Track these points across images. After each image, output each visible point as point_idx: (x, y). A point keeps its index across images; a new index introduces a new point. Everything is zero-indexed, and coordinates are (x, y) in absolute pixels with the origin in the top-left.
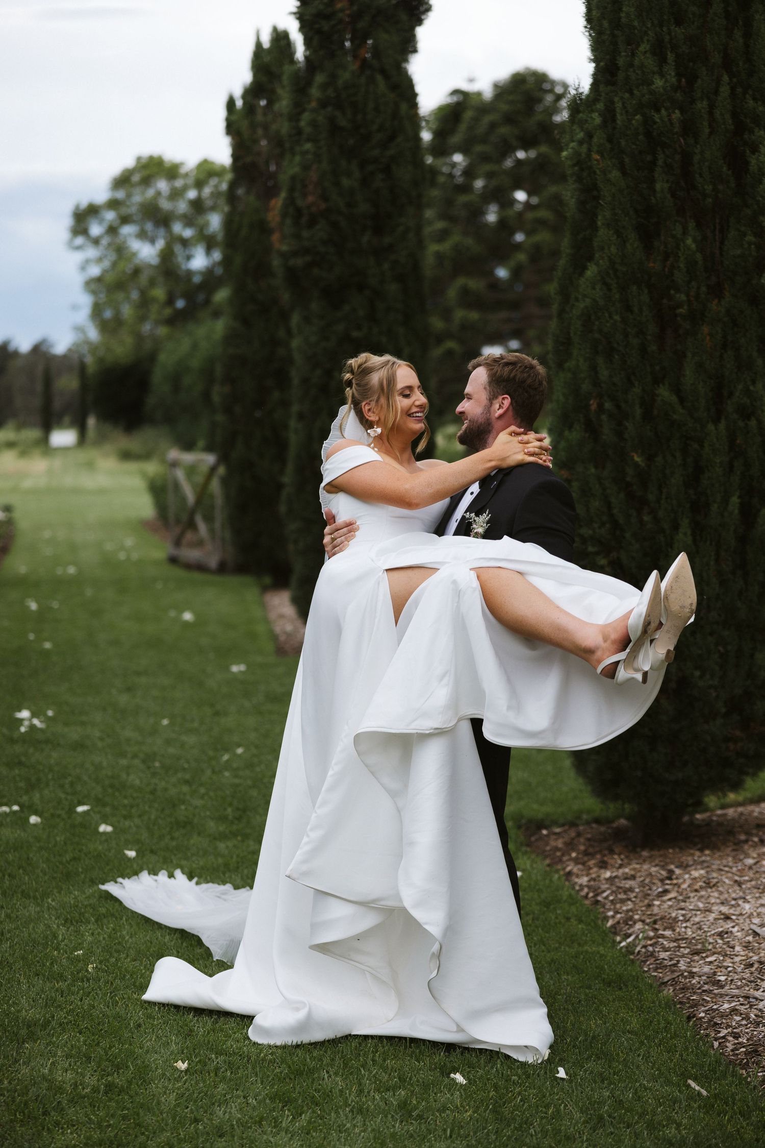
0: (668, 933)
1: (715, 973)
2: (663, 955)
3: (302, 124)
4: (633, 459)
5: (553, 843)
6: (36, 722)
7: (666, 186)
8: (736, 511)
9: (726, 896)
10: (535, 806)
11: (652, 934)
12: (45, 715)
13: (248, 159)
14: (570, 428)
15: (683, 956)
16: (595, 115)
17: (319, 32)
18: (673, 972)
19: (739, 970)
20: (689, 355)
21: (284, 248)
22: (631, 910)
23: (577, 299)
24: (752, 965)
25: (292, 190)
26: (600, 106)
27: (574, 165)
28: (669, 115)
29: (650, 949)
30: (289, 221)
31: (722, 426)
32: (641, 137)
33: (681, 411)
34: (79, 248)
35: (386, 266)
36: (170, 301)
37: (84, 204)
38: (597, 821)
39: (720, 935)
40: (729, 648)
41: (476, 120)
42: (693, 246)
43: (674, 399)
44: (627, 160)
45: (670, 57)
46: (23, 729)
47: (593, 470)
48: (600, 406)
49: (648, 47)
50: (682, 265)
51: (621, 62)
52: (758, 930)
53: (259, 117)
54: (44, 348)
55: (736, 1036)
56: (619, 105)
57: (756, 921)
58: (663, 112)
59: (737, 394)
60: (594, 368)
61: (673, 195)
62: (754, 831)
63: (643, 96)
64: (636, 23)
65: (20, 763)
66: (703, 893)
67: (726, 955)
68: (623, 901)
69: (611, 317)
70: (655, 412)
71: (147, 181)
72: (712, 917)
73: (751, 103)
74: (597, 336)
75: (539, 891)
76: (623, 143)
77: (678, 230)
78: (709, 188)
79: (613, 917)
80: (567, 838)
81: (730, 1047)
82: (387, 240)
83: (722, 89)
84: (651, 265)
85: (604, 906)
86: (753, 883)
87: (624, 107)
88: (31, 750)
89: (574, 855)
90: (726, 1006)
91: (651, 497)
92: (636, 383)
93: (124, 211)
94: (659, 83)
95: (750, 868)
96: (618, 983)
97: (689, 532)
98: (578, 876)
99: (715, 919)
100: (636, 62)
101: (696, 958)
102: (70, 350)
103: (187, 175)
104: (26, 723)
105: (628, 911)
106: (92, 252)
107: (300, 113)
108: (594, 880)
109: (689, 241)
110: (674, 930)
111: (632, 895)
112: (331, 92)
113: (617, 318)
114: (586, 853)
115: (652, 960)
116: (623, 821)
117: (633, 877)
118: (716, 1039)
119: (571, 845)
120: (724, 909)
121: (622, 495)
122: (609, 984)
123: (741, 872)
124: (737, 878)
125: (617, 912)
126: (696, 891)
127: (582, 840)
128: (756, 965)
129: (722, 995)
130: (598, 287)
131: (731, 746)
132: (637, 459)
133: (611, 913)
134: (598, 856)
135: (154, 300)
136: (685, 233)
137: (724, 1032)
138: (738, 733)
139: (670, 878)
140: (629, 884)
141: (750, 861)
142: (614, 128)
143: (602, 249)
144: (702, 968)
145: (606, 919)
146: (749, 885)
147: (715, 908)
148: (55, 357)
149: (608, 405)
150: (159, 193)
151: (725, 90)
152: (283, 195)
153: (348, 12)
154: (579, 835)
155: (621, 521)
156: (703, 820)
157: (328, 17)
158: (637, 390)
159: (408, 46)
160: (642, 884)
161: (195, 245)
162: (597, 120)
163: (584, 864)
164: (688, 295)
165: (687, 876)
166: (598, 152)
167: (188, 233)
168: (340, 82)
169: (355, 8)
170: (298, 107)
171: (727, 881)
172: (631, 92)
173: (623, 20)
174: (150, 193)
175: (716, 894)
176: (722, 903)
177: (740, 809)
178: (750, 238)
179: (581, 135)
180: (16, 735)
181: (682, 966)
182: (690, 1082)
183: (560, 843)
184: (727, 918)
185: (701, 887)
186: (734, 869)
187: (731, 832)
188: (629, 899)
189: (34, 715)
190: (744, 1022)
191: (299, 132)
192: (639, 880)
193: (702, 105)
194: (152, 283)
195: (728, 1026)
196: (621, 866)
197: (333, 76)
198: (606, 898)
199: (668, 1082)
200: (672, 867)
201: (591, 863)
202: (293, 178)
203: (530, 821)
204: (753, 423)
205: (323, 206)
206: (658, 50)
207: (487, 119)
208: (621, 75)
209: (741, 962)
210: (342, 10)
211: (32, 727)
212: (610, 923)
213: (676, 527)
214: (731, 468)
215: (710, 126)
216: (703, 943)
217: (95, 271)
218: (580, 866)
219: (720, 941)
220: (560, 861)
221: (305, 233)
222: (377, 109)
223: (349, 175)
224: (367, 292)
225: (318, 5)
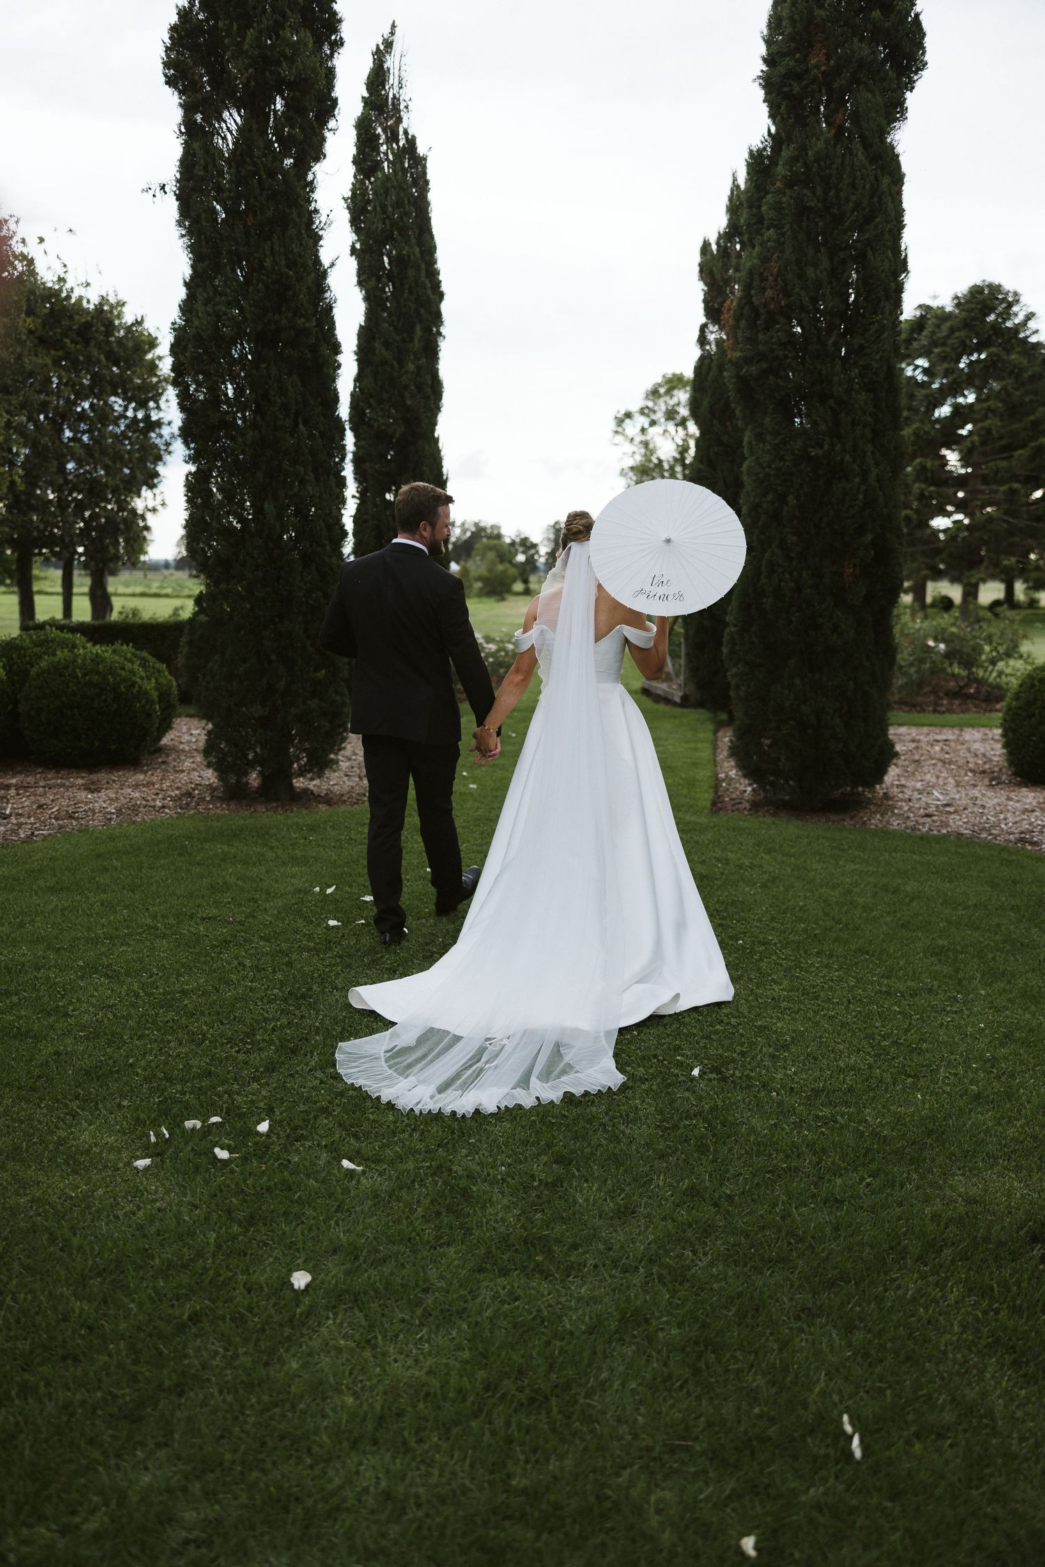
3: (765, 208)
17: (789, 96)
25: (749, 288)
30: (743, 323)
34: (617, 445)
37: (623, 411)
53: (733, 260)
71: (670, 392)
93: (652, 416)
107: (763, 198)
112: (799, 167)
153: (823, 69)
157: (799, 77)
168: (812, 154)
169: (832, 64)
170: (761, 190)
174: (673, 402)
191: (760, 220)
197: (803, 149)
202: (751, 272)
205: (783, 304)
210: (817, 67)
217: (631, 462)
221: (761, 337)
222: (853, 185)
223: (816, 266)
224: (831, 403)
225: (789, 62)
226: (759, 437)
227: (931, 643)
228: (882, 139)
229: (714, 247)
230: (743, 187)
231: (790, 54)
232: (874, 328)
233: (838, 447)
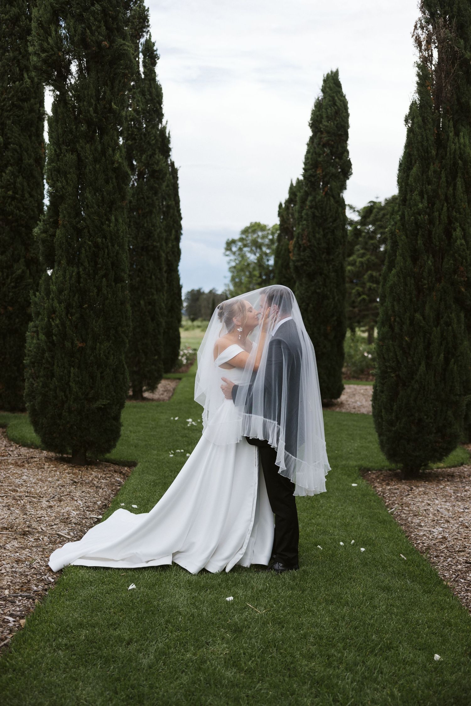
0: (407, 508)
1: (420, 523)
2: (403, 515)
3: (303, 214)
4: (405, 339)
5: (372, 476)
6: (193, 423)
7: (422, 242)
8: (442, 359)
9: (430, 497)
10: (367, 463)
11: (400, 508)
12: (197, 421)
13: (286, 226)
14: (384, 326)
15: (410, 516)
16: (398, 216)
17: (311, 181)
18: (405, 521)
19: (429, 522)
20: (428, 302)
21: (294, 259)
22: (395, 500)
23: (389, 281)
24: (434, 521)
25: (298, 238)
26: (400, 213)
27: (390, 233)
28: (424, 217)
29: (399, 513)
30: (296, 249)
31: (439, 328)
32: (413, 224)
33: (424, 322)
34: (227, 255)
35: (331, 266)
36: (260, 276)
37: (230, 239)
38: (390, 470)
39: (425, 510)
40: (438, 409)
41: (378, 212)
42: (431, 264)
43: (421, 318)
44: (408, 232)
45: (425, 196)
46: (189, 425)
47: (391, 342)
48: (395, 319)
49: (417, 193)
50: (426, 270)
51: (408, 197)
52: (439, 509)
53: (291, 211)
54: (213, 291)
55: (423, 543)
56: (406, 213)
57: (439, 506)
58: (422, 216)
59: (445, 317)
60: (393, 306)
61: (424, 245)
62: (446, 477)
63: (415, 210)
64: (414, 184)
65: (186, 436)
66: (422, 496)
67: (426, 517)
68: (393, 497)
69: (400, 288)
70: (414, 323)
71: (254, 231)
72: (423, 504)
73: (455, 213)
74: (394, 294)
75: (363, 491)
76: (407, 226)
77: (426, 258)
78: (438, 243)
79: (388, 502)
80: (377, 475)
81: (420, 546)
82: (332, 257)
83: (444, 208)
84: (415, 270)
85: (385, 498)
86: (441, 494)
87: (408, 214)
88: (190, 432)
89: (378, 480)
90: (422, 533)
91: (411, 353)
92: (408, 312)
93: (245, 242)
94: (420, 206)
95: (441, 489)
96: (384, 522)
97: (425, 366)
98: (378, 488)
99: (425, 505)
100: (413, 198)
101: (415, 517)
102: (223, 292)
103: (269, 229)
104: (190, 423)
105: (394, 500)
106: (232, 257)
107: (302, 210)
108: (384, 489)
109: (429, 262)
110: (409, 508)
111: (396, 495)
112: (314, 203)
113: (402, 288)
114: (383, 480)
115: (399, 517)
116: (399, 471)
117: (398, 489)
118: (416, 544)
119: (378, 477)
120: (429, 502)
121: (401, 352)
122: (380, 523)
123: (438, 490)
124: (436, 492)
125: (390, 500)
126: (420, 495)
127: (382, 475)
128: (436, 521)
129: (421, 530)
130: (396, 277)
131: (437, 445)
132: (407, 339)
133: (387, 501)
134: (387, 481)
135: (255, 276)
136: (428, 259)
137: (419, 542)
138: (440, 440)
139: (411, 490)
140: (395, 491)
141: (442, 487)
142: (405, 221)
143: (398, 263)
144: (416, 521)
145: (386, 502)
146: (439, 495)
147: (425, 501)
148: (218, 295)
149: (397, 319)
150: (259, 236)
151: (445, 209)
152: (295, 239)
153: (321, 175)
154: (381, 474)
155: (400, 361)
156: (429, 472)
157: (314, 176)
158: (408, 314)
159: (343, 187)
160: (401, 492)
161: (271, 256)
162: (398, 218)
163: (381, 484)
164: (428, 281)
165: (417, 490)
166: (398, 229)
167: (268, 251)
168: (317, 200)
169: (324, 173)
170: (302, 208)
171: (432, 493)
172: (411, 208)
173: (409, 183)
174: (255, 236)
175: (427, 497)
176: (428, 500)
177: (444, 469)
178: (452, 262)
179: (393, 223)
180: (186, 427)
181: (409, 519)
182: (401, 555)
183: (374, 477)
184: (429, 505)
185: (422, 494)
186: (435, 489)
187: (437, 477)
188: (395, 496)
189: (193, 421)
190: (427, 539)
191: (302, 217)
192: (400, 490)
193: (436, 214)
194: (254, 269)
195: (421, 540)
196: (394, 485)
197: (315, 197)
198: (387, 495)
199: (394, 555)
200: (413, 487)
201: (384, 483)
202: (299, 234)
203: (365, 468)
204: (450, 328)
205: (309, 244)
206: (421, 194)
207: (382, 212)
208: (407, 203)
209: (431, 520)
210: (319, 174)
211: (192, 425)
212: (387, 504)
213: (420, 364)
214: (441, 344)
215: (439, 221)
216: (418, 513)
217: (233, 264)
218: (380, 484)
219: (424, 512)
220: (373, 482)
221: (302, 254)
222: (330, 210)
223: (319, 233)
224: (323, 276)
225: (310, 172)
226: (301, 285)
227: (366, 354)
228: (339, 195)
229: (283, 206)
230: (294, 185)
231: (311, 169)
232: (337, 253)
233: (325, 290)
